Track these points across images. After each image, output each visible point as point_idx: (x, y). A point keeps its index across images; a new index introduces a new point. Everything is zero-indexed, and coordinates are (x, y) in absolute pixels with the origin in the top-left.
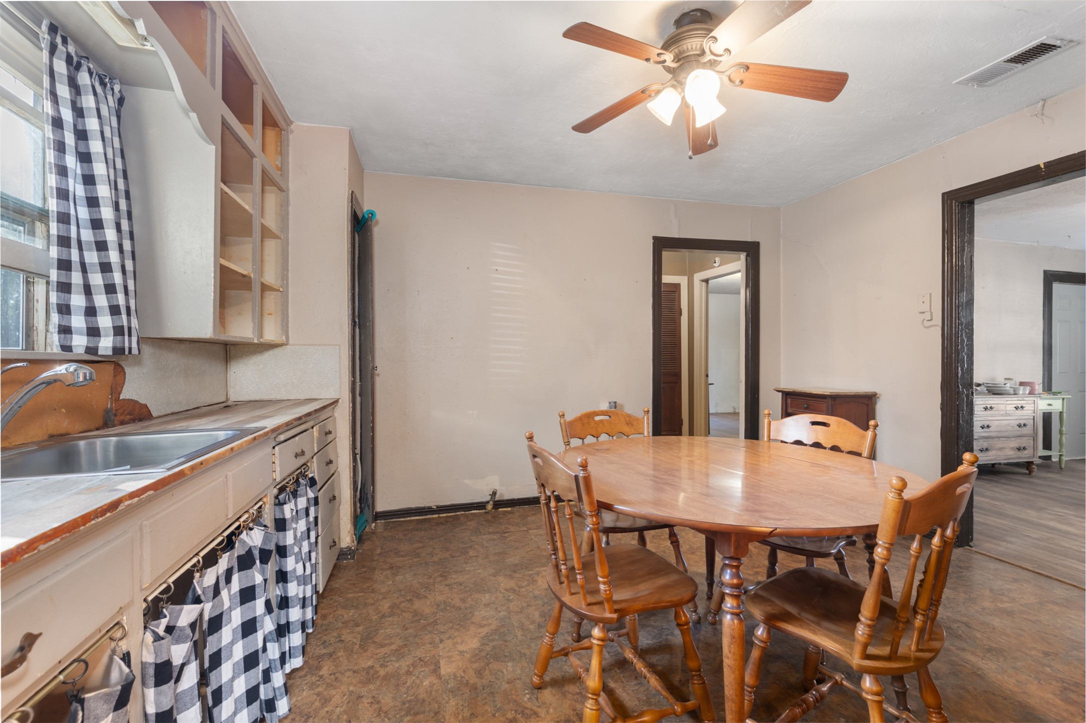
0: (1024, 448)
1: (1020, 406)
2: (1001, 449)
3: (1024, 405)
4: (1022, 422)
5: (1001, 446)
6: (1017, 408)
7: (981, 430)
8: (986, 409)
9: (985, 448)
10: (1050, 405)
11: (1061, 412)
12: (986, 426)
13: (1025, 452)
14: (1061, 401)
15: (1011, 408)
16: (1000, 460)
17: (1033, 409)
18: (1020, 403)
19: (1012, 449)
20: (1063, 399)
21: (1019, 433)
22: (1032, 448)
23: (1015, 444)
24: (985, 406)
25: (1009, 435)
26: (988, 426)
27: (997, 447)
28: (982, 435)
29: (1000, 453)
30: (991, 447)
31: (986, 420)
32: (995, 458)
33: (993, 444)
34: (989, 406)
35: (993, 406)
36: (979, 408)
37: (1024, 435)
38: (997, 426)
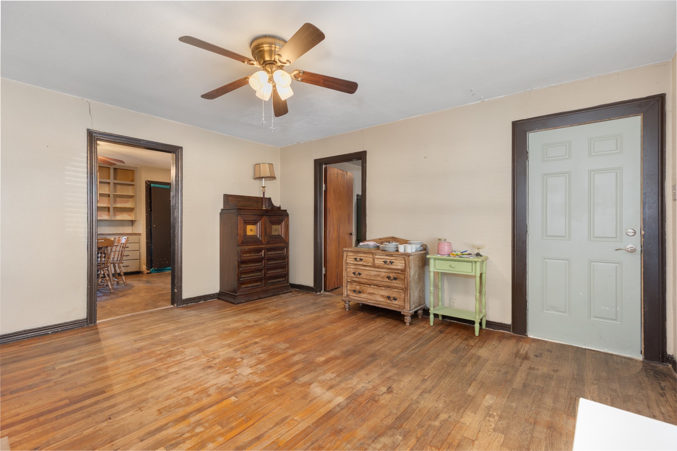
0: (395, 299)
1: (388, 260)
2: (370, 294)
3: (392, 261)
4: (391, 275)
5: (372, 291)
6: (385, 263)
7: (353, 276)
8: (356, 260)
9: (357, 290)
10: (451, 266)
12: (357, 273)
13: (396, 303)
15: (379, 262)
17: (403, 265)
18: (387, 258)
19: (383, 296)
21: (389, 284)
22: (403, 300)
24: (355, 257)
25: (379, 283)
26: (360, 274)
27: (368, 292)
28: (354, 280)
29: (370, 297)
30: (363, 290)
31: (358, 269)
32: (366, 300)
33: (365, 288)
34: (358, 258)
35: (362, 258)
36: (350, 258)
37: (394, 287)
38: (367, 275)
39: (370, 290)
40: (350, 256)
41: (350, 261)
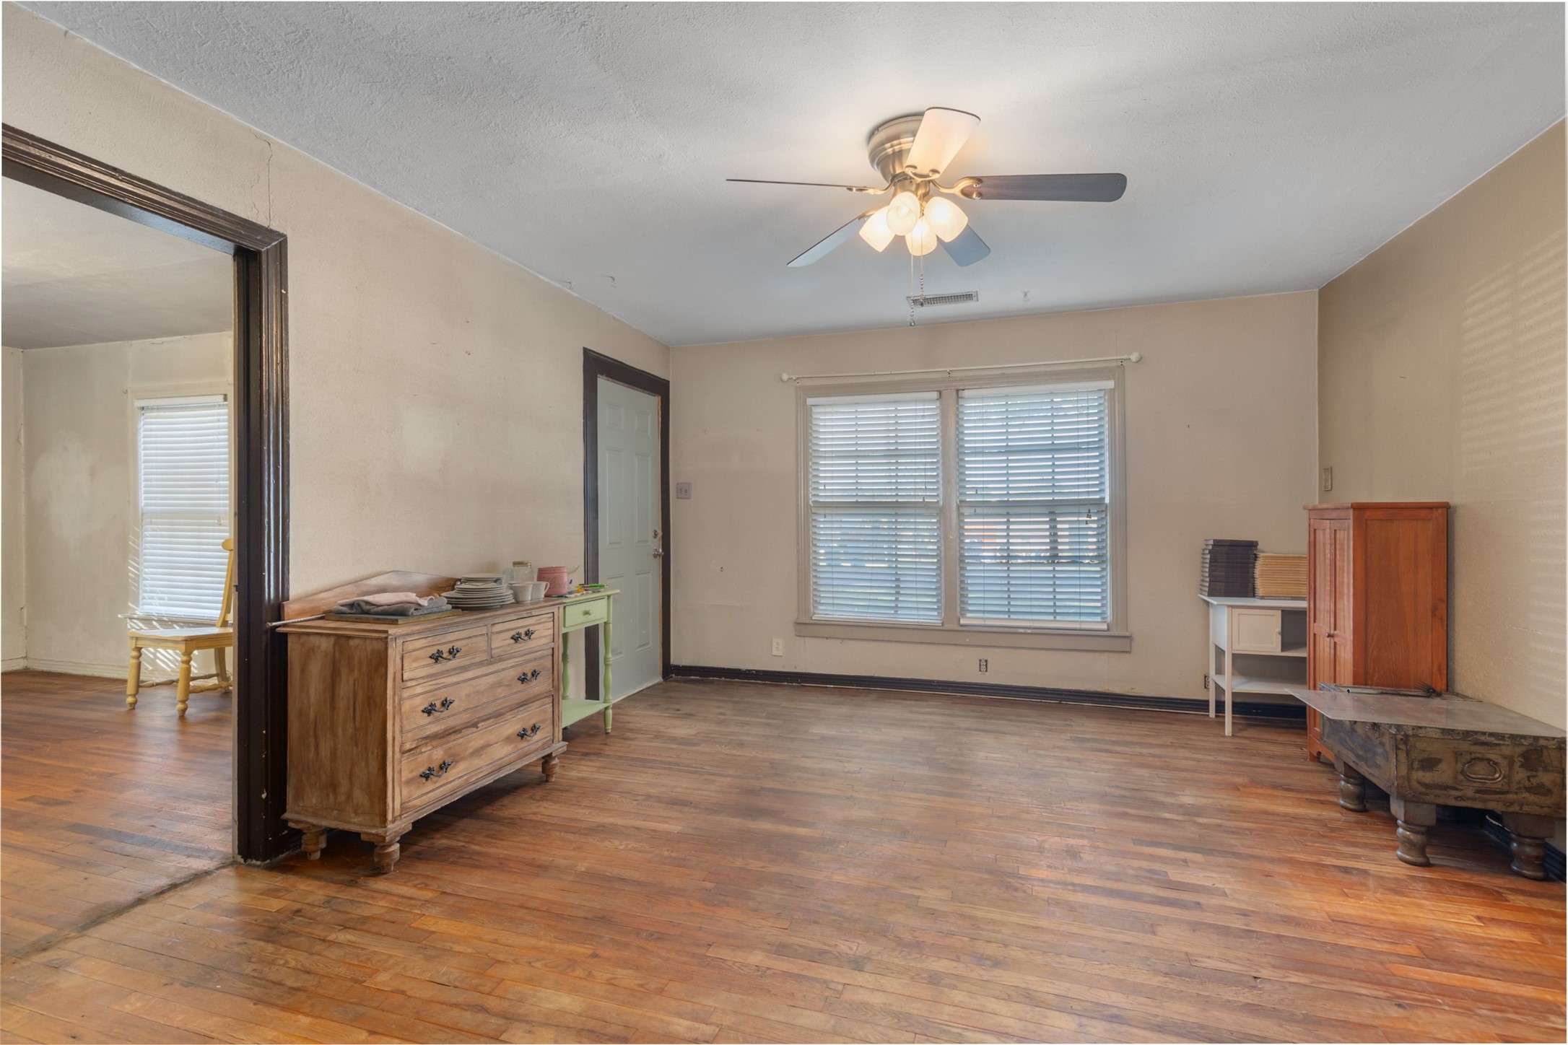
0: (534, 729)
1: (522, 631)
2: (478, 752)
3: (531, 628)
4: (528, 669)
5: (479, 743)
6: (516, 638)
7: (425, 719)
8: (436, 660)
9: (435, 765)
10: (587, 613)
11: (605, 623)
12: (438, 704)
13: (538, 736)
14: (604, 602)
15: (502, 642)
16: (477, 781)
17: (551, 632)
18: (521, 625)
19: (508, 739)
20: (609, 597)
21: (522, 697)
22: (550, 721)
23: (512, 726)
24: (434, 650)
25: (499, 708)
26: (446, 704)
27: (471, 750)
28: (428, 733)
29: (478, 762)
30: (454, 755)
31: (439, 688)
32: (467, 780)
33: (461, 744)
34: (445, 649)
35: (457, 645)
36: (416, 659)
37: (534, 697)
38: (468, 696)
39: (474, 739)
40: (414, 651)
41: (416, 668)
